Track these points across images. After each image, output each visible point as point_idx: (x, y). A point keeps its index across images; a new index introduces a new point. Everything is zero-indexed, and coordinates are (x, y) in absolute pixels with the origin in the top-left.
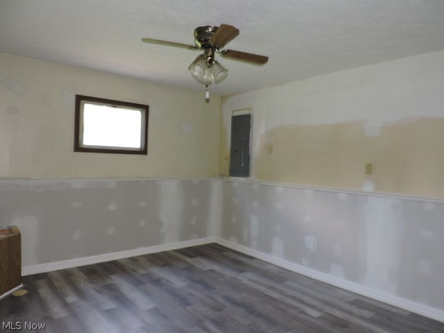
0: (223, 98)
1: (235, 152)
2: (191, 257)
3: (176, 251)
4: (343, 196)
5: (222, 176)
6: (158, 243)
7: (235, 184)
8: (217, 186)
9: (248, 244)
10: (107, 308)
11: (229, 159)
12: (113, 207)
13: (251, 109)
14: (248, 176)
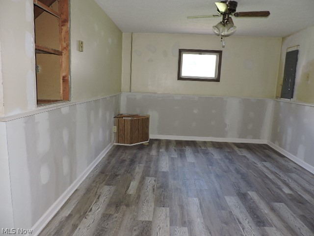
0: (284, 38)
5: (277, 97)
6: (223, 136)
7: (282, 104)
9: (284, 148)
10: (173, 156)
11: (282, 85)
12: (195, 111)
13: (299, 45)
14: (292, 98)
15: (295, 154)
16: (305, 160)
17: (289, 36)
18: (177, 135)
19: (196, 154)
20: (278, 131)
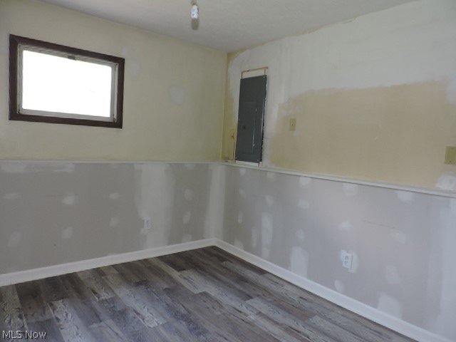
0: (230, 55)
1: (244, 128)
2: (179, 269)
3: (161, 258)
4: (405, 197)
5: (226, 159)
7: (243, 171)
8: (218, 173)
9: (258, 252)
11: (235, 137)
12: (69, 200)
13: (267, 68)
14: (261, 161)
15: (285, 264)
16: (310, 277)
17: (242, 50)
18: (21, 269)
19: (95, 325)
20: (240, 221)
